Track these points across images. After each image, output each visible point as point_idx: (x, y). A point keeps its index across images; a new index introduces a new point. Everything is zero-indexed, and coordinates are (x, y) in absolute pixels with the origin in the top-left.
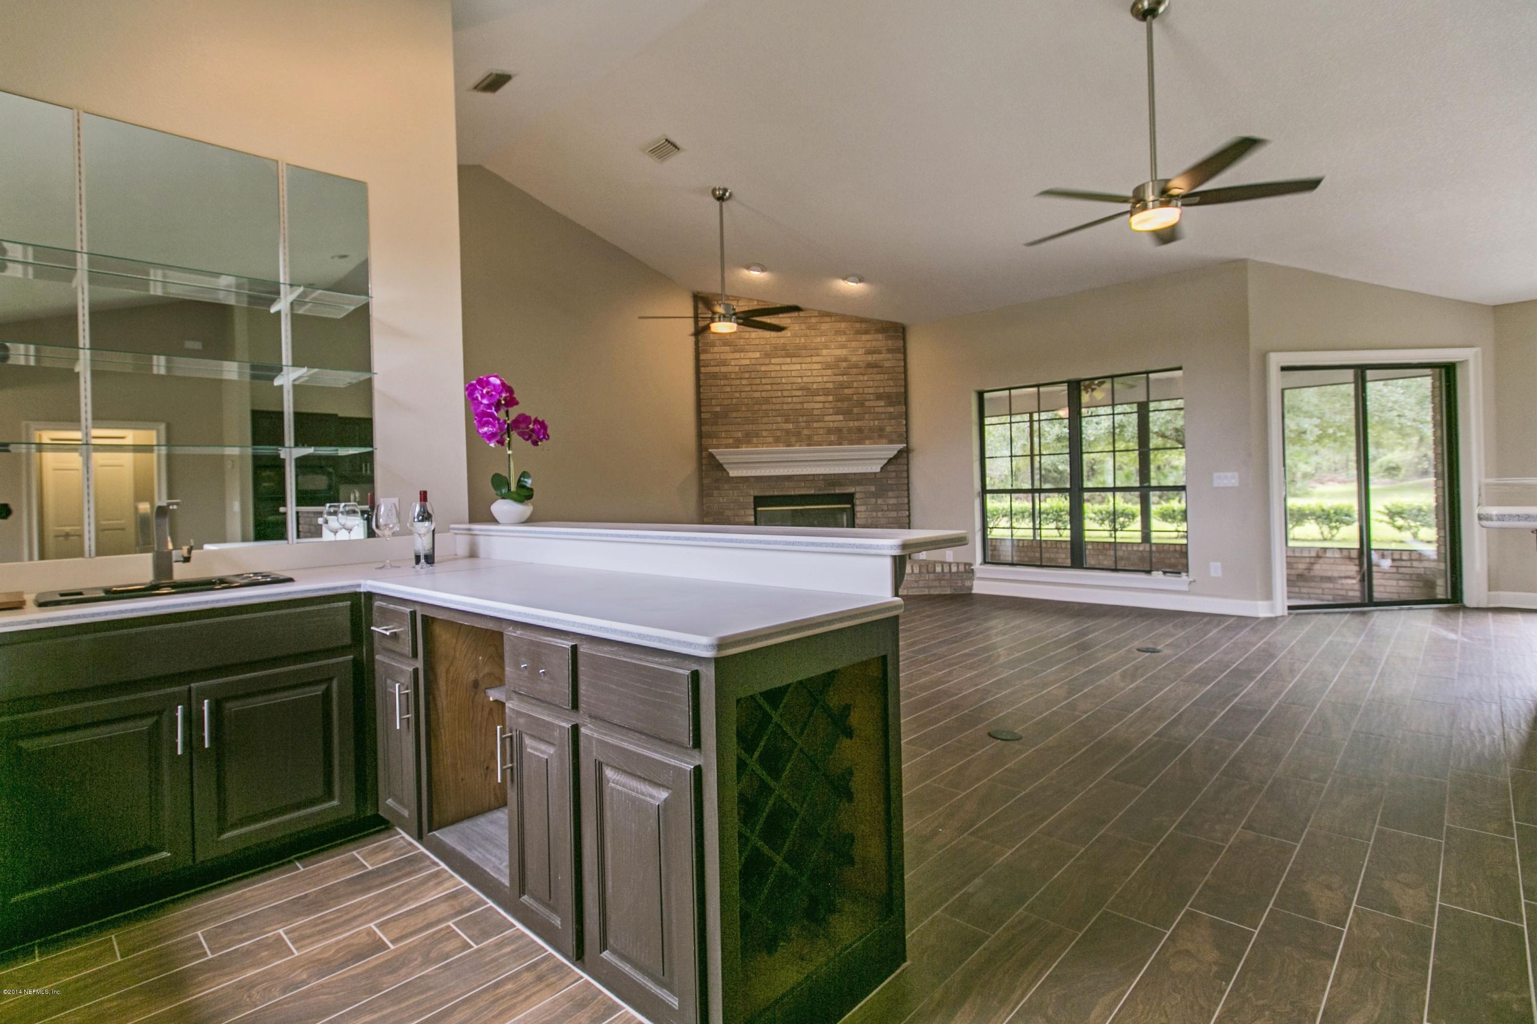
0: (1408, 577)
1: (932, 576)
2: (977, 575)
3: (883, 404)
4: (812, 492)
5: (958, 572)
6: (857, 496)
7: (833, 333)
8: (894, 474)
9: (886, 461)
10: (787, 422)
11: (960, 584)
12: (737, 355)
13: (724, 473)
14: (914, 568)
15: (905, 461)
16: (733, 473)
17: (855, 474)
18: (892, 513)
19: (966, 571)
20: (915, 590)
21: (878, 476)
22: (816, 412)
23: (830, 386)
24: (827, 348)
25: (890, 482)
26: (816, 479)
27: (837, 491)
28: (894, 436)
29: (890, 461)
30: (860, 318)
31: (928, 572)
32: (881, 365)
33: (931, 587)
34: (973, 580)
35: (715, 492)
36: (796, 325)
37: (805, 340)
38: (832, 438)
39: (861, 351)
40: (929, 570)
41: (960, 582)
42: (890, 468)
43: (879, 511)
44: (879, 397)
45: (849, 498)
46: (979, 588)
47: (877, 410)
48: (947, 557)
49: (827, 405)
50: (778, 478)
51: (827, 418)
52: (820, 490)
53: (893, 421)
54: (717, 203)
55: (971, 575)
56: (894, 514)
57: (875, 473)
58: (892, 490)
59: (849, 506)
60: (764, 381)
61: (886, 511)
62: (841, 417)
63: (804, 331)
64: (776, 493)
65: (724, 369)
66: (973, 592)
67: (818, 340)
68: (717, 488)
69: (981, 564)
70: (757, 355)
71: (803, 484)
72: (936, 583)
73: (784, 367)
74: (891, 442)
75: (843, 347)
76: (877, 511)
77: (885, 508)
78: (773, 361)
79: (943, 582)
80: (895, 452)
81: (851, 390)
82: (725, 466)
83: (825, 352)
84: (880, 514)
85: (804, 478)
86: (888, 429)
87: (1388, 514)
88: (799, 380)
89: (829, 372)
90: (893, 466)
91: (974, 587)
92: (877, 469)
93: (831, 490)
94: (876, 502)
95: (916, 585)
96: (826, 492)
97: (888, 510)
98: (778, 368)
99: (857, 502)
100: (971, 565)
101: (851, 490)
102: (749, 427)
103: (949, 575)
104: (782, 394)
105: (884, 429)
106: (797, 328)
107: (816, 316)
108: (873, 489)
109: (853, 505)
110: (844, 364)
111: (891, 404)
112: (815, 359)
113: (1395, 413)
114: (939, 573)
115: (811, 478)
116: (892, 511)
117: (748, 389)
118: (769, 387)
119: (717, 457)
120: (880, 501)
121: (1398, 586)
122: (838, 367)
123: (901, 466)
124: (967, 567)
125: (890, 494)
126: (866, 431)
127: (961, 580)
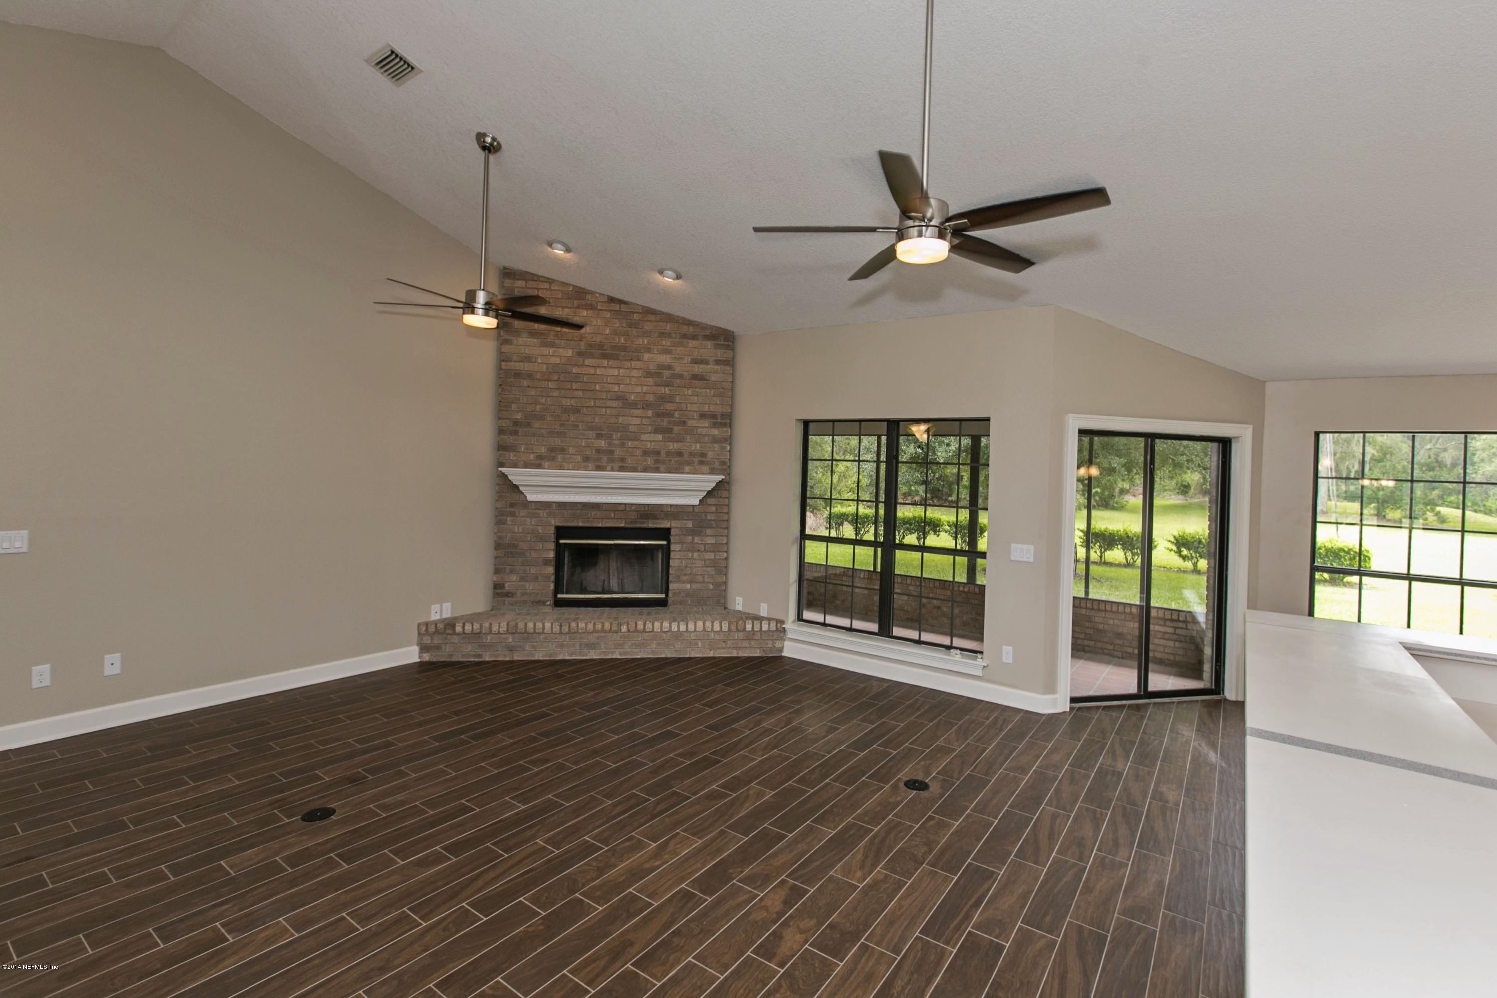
0: (1182, 639)
1: (741, 635)
2: (790, 635)
3: (707, 425)
4: (622, 525)
5: (769, 631)
6: (673, 532)
7: (656, 335)
8: (713, 509)
9: (705, 493)
10: (599, 436)
11: (770, 645)
12: (545, 351)
13: (522, 496)
14: (723, 625)
15: (725, 493)
16: (531, 497)
17: (671, 506)
18: (709, 554)
19: (777, 630)
20: (722, 651)
21: (696, 510)
22: (632, 428)
23: (650, 398)
24: (649, 350)
25: (709, 518)
26: (628, 509)
27: (651, 526)
28: (717, 465)
29: (710, 493)
30: (689, 320)
31: (738, 630)
32: (708, 378)
33: (740, 648)
34: (784, 640)
35: (509, 519)
36: (616, 321)
37: (625, 340)
38: (650, 461)
39: (687, 360)
40: (739, 627)
41: (771, 642)
42: (711, 501)
43: (696, 551)
44: (703, 416)
45: (665, 534)
46: (791, 650)
47: (700, 430)
48: (762, 610)
49: (645, 421)
50: (585, 506)
51: (644, 437)
52: (631, 523)
53: (716, 445)
54: (481, 154)
55: (782, 634)
56: (711, 556)
57: (693, 506)
58: (710, 527)
59: (664, 543)
60: (575, 386)
61: (702, 552)
62: (659, 437)
63: (625, 329)
64: (581, 525)
65: (527, 367)
66: (784, 654)
67: (641, 341)
68: (513, 515)
69: (794, 621)
70: (570, 353)
71: (613, 516)
72: (746, 644)
73: (599, 371)
74: (712, 471)
75: (667, 352)
76: (693, 551)
77: (702, 548)
78: (587, 362)
79: (753, 642)
80: (714, 484)
81: (672, 405)
82: (521, 488)
83: (646, 356)
84: (696, 555)
85: (614, 507)
86: (710, 455)
87: (1176, 544)
88: (616, 388)
89: (651, 381)
90: (713, 499)
91: (785, 649)
92: (696, 502)
93: (643, 523)
94: (693, 540)
95: (724, 645)
96: (638, 526)
97: (705, 551)
98: (592, 371)
99: (672, 540)
100: (783, 622)
101: (665, 524)
102: (557, 441)
103: (759, 634)
104: (595, 403)
105: (706, 454)
106: (617, 325)
107: (639, 313)
108: (690, 525)
109: (669, 541)
110: (667, 373)
111: (715, 425)
112: (634, 364)
113: (1184, 458)
114: (749, 631)
115: (622, 508)
116: (710, 552)
117: (556, 394)
118: (580, 394)
119: (510, 477)
120: (696, 540)
121: (1174, 646)
122: (659, 375)
123: (721, 499)
124: (779, 625)
125: (708, 531)
126: (686, 455)
127: (772, 640)
